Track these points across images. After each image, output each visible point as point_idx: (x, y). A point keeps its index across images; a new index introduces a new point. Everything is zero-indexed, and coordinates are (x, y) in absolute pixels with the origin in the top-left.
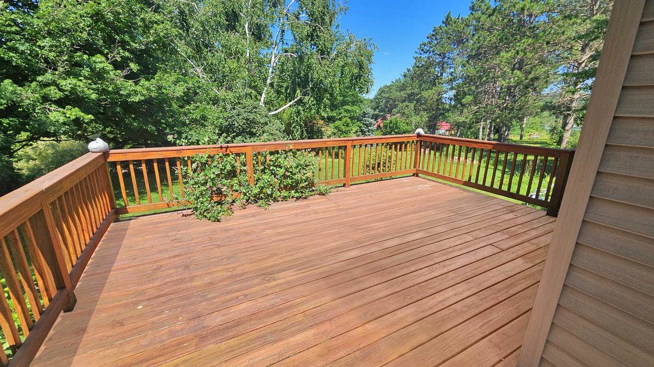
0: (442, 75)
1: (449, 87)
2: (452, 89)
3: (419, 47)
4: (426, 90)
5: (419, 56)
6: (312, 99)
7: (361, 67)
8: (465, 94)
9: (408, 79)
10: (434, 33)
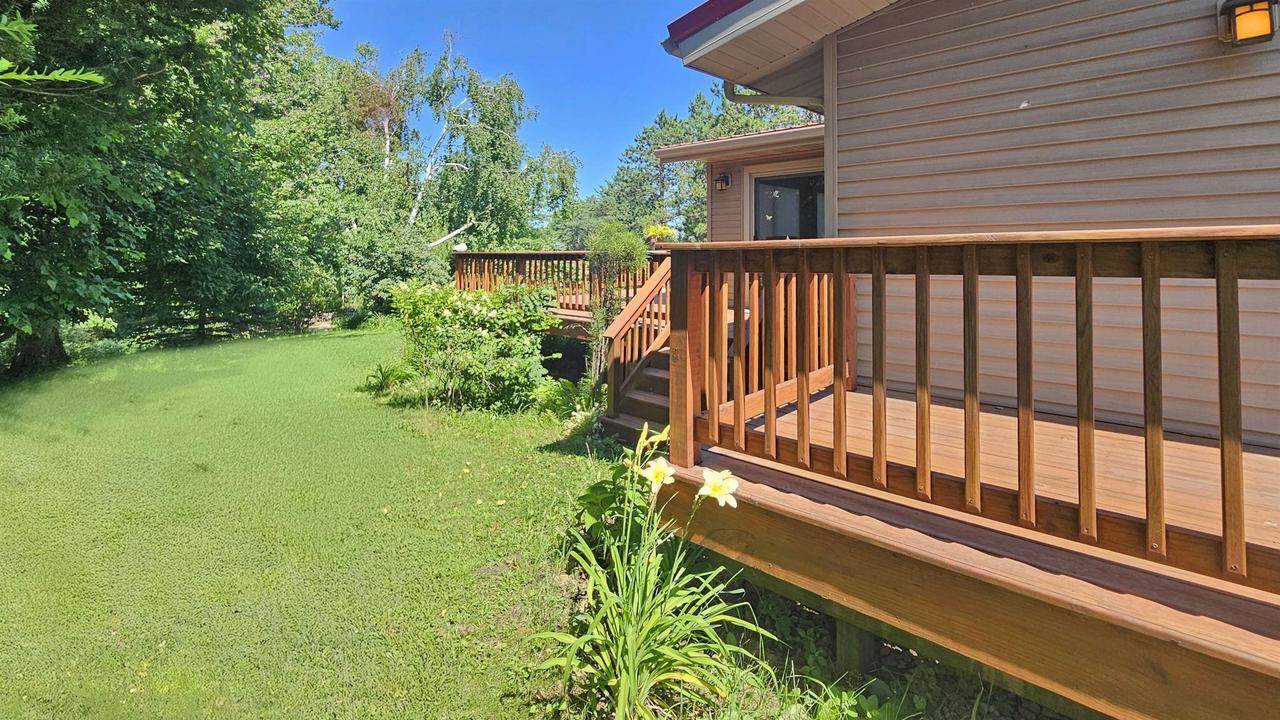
0: (662, 193)
1: (675, 211)
2: (679, 214)
3: (624, 153)
4: (643, 215)
5: (626, 166)
6: (494, 225)
7: (563, 186)
8: (697, 221)
9: (613, 199)
10: (644, 136)
